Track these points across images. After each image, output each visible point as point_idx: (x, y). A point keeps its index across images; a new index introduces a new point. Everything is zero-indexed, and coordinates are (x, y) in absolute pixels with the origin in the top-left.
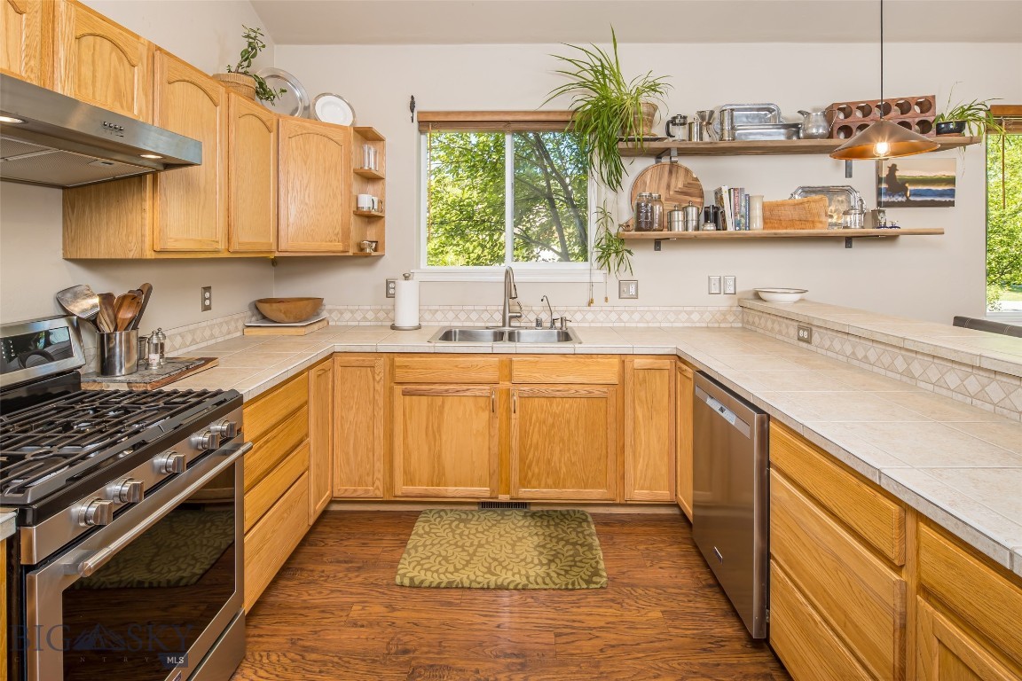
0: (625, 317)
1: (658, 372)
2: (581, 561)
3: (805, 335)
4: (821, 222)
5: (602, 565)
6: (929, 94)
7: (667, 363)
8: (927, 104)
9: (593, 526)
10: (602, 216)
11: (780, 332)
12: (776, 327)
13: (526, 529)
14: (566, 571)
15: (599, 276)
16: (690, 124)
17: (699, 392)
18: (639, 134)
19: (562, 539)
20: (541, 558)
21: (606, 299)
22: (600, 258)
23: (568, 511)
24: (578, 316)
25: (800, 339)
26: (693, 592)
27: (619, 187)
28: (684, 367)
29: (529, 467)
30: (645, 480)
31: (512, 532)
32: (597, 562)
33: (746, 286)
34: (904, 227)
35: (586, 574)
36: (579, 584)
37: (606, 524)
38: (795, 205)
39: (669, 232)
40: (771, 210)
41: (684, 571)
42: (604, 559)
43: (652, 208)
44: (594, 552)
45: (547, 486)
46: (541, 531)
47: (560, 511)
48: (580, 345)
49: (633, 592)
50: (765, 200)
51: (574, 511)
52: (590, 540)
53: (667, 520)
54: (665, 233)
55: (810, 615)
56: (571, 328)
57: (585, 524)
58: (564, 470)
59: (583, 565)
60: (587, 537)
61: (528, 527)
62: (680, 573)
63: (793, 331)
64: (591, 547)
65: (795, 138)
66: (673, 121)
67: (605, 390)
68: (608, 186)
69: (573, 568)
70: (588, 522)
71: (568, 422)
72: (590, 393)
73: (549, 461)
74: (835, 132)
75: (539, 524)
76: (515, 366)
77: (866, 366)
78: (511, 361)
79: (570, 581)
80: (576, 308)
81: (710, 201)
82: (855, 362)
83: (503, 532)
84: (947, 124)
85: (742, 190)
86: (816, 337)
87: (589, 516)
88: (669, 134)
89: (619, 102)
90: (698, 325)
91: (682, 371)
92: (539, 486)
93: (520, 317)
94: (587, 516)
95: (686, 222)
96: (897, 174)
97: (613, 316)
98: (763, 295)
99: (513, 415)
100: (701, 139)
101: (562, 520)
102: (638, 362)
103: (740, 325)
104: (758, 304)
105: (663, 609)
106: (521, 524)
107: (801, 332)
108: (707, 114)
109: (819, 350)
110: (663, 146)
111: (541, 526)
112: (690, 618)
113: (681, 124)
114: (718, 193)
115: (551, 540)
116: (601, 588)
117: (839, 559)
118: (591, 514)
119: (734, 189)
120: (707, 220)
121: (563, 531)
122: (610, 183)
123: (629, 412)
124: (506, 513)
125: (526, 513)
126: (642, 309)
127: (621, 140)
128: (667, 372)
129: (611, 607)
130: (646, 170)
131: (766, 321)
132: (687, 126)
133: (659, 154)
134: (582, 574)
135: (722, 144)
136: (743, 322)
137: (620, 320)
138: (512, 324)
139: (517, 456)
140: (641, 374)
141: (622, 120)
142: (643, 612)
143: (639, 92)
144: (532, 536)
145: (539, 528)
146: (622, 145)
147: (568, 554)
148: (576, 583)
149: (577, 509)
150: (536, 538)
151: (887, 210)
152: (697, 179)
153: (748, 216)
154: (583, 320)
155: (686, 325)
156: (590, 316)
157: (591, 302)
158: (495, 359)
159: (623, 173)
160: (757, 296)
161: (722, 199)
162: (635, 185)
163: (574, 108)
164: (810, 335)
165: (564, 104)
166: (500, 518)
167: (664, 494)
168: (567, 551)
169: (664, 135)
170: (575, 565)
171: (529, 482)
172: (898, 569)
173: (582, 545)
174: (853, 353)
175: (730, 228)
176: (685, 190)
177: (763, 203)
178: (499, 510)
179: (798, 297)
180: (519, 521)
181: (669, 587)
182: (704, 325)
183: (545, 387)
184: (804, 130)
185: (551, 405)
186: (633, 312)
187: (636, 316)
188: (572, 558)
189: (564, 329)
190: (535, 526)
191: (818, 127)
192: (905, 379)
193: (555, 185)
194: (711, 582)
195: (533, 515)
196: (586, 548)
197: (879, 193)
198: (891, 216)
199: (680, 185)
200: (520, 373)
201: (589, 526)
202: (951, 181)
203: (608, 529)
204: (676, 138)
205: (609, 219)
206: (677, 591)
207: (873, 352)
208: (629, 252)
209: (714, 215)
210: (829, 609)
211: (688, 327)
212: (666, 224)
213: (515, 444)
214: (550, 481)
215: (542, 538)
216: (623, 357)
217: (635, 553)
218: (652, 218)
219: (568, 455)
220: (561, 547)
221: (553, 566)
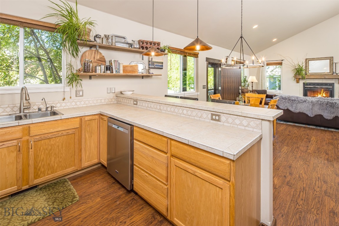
0: (78, 103)
1: (94, 121)
2: (67, 196)
3: (135, 103)
4: (137, 72)
5: (76, 193)
6: (159, 41)
7: (97, 117)
8: (159, 44)
9: (69, 182)
10: (69, 66)
11: (128, 103)
12: (127, 101)
13: (38, 196)
14: (62, 203)
15: (68, 89)
16: (102, 38)
17: (110, 124)
18: (85, 39)
19: (57, 192)
20: (49, 203)
21: (71, 98)
22: (69, 82)
23: (57, 181)
24: (58, 105)
25: (134, 104)
26: (109, 187)
27: (77, 56)
28: (103, 117)
29: (39, 169)
30: (89, 159)
31: (32, 199)
32: (74, 194)
33: (118, 90)
34: (155, 74)
35: (70, 199)
36: (68, 204)
37: (74, 179)
38: (131, 66)
39: (95, 73)
40: (125, 68)
41: (105, 182)
42: (76, 192)
43: (90, 65)
44: (72, 191)
45: (48, 174)
46: (46, 193)
47: (54, 183)
48: (63, 116)
49: (89, 197)
50: (124, 64)
51: (60, 180)
52: (69, 187)
53: (96, 169)
54: (94, 73)
55: (146, 175)
56: (55, 110)
57: (66, 183)
58: (56, 165)
59: (68, 197)
60: (68, 187)
61: (39, 194)
62: (104, 183)
63: (132, 102)
64: (70, 190)
65: (131, 48)
66: (96, 36)
67: (74, 130)
68: (72, 56)
69: (64, 200)
70: (67, 181)
71: (58, 146)
72: (68, 133)
73: (49, 164)
74: (140, 47)
75: (45, 191)
76: (31, 129)
77: (151, 109)
78: (29, 127)
79: (64, 205)
80: (57, 102)
81: (108, 64)
82: (148, 108)
83: (26, 202)
84: (162, 49)
85: (118, 61)
86: (138, 103)
87: (67, 179)
88: (95, 40)
89: (78, 25)
90: (104, 103)
91: (102, 119)
92: (44, 176)
93: (30, 108)
94: (66, 180)
95: (101, 70)
96: (153, 60)
97: (74, 104)
98: (123, 93)
99: (31, 150)
100: (106, 44)
101: (55, 186)
102: (87, 118)
103: (116, 102)
104: (122, 96)
105: (100, 197)
106: (35, 195)
107: (135, 102)
108: (107, 36)
109: (139, 107)
110: (94, 44)
111: (46, 192)
112: (109, 195)
113: (99, 38)
114: (110, 62)
115: (52, 195)
116: (77, 201)
117: (153, 157)
118: (68, 178)
119: (116, 61)
120: (107, 70)
121: (56, 189)
122: (73, 55)
123: (83, 136)
124: (26, 194)
125: (36, 190)
126: (84, 100)
127: (78, 39)
128: (97, 120)
129: (82, 206)
130: (87, 51)
131: (124, 100)
132: (101, 39)
133: (91, 47)
134: (69, 200)
135: (112, 46)
136: (117, 101)
137: (76, 104)
138: (25, 112)
139: (33, 167)
140: (88, 122)
141: (79, 32)
142: (94, 201)
143: (86, 23)
144: (42, 197)
145: (45, 193)
146: (78, 41)
147: (61, 196)
148: (67, 204)
149: (61, 179)
150: (44, 197)
151: (151, 69)
152: (103, 56)
153: (119, 69)
154: (61, 106)
155: (100, 104)
156: (63, 105)
157: (64, 99)
158: (21, 127)
159: (79, 51)
160: (121, 93)
161: (112, 63)
162: (82, 56)
163: (57, 23)
164: (137, 103)
165: (53, 21)
166: (23, 197)
167: (96, 161)
168: (60, 195)
169: (94, 40)
170: (65, 199)
171: (39, 176)
172: (166, 153)
173: (66, 191)
174: (148, 106)
175: (114, 73)
176: (100, 59)
177: (123, 66)
178: (22, 194)
179: (131, 93)
180: (34, 194)
181: (101, 189)
182: (106, 103)
183: (47, 135)
184: (133, 46)
185: (50, 142)
186: (81, 101)
187: (83, 103)
188: (63, 197)
189: (52, 110)
190: (43, 193)
191: (137, 46)
192: (159, 111)
193: (42, 52)
194: (114, 181)
195: (41, 189)
196: (68, 191)
197: (149, 65)
198: (152, 71)
199: (98, 58)
200: (34, 131)
201: (68, 183)
202: (162, 63)
203: (75, 181)
204: (97, 42)
205: (72, 68)
206: (104, 189)
207: (152, 105)
208: (81, 80)
209: (109, 68)
210: (151, 171)
211: (101, 105)
212: (94, 70)
213: (31, 162)
214: (49, 172)
215: (47, 196)
216: (81, 118)
217: (88, 184)
218: (90, 68)
219: (58, 159)
220: (57, 195)
221: (55, 204)
